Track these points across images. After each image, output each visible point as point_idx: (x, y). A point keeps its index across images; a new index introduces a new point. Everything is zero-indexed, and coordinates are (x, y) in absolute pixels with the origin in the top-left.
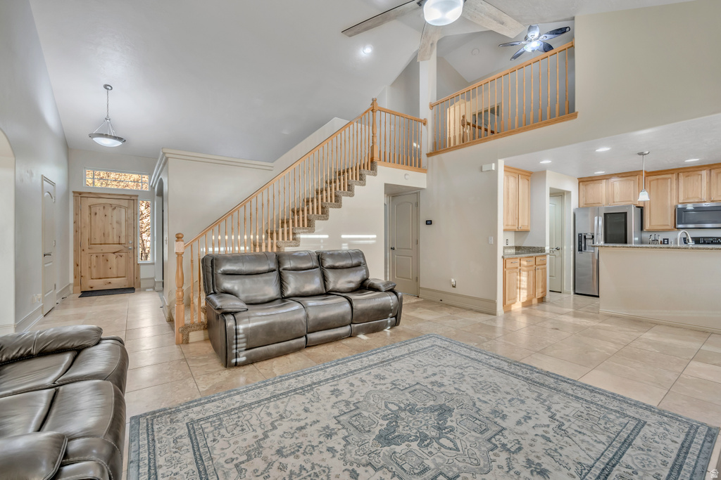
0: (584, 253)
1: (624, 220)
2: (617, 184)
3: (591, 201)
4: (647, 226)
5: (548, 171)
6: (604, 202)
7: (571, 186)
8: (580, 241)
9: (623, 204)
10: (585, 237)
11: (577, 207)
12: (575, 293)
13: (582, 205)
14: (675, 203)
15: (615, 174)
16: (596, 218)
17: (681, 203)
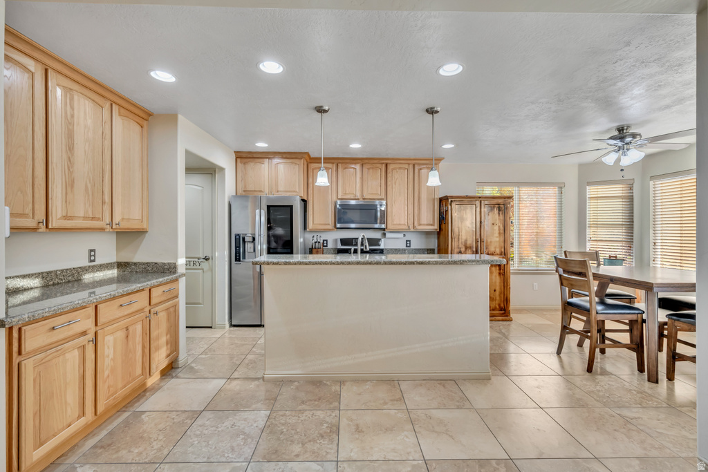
0: (242, 264)
1: (289, 217)
2: (280, 166)
3: (251, 187)
4: (310, 225)
5: (180, 117)
6: (267, 191)
7: (224, 160)
8: (237, 247)
9: (287, 194)
10: (244, 239)
11: (234, 194)
12: (232, 326)
13: (240, 192)
14: (334, 198)
15: (279, 153)
16: (258, 211)
17: (339, 199)
